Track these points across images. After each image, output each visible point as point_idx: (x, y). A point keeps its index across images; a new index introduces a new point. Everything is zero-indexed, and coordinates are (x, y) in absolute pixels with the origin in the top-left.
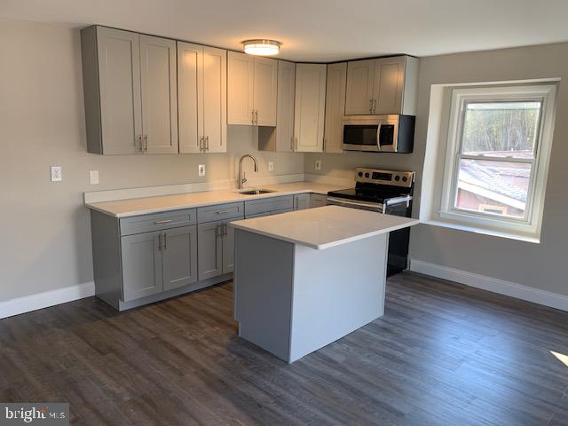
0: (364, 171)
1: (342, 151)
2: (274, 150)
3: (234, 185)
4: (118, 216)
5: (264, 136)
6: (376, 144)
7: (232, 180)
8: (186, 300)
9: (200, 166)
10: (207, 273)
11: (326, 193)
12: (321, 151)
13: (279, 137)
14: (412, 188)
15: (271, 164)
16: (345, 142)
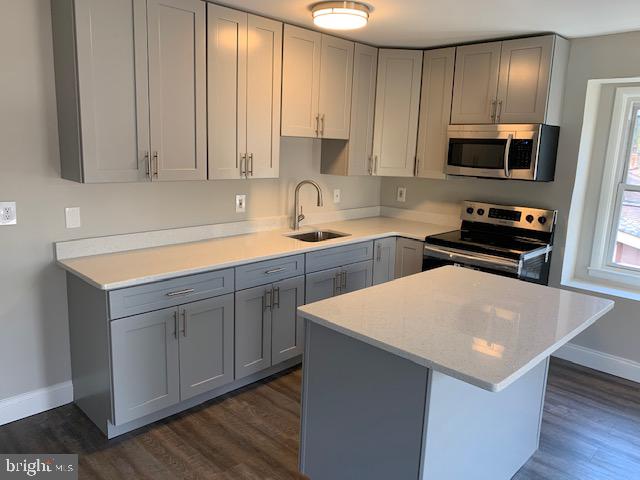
0: (477, 206)
1: (443, 177)
2: (345, 173)
3: (287, 225)
4: (106, 287)
5: (330, 152)
6: (503, 167)
7: (284, 216)
8: (215, 412)
9: (238, 197)
10: (248, 367)
11: (423, 237)
12: (412, 175)
13: (352, 155)
14: (553, 233)
15: (337, 192)
16: (450, 163)
